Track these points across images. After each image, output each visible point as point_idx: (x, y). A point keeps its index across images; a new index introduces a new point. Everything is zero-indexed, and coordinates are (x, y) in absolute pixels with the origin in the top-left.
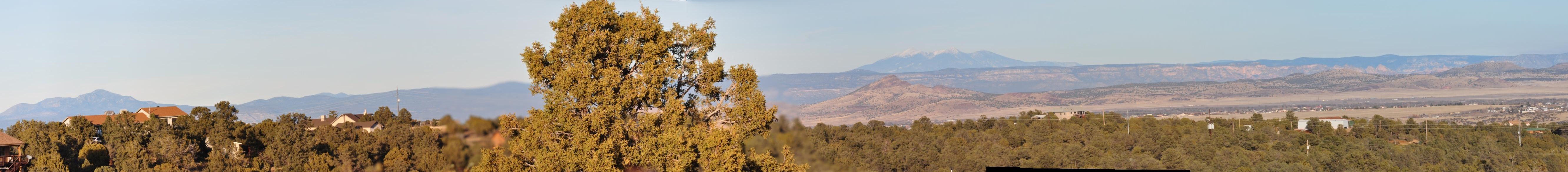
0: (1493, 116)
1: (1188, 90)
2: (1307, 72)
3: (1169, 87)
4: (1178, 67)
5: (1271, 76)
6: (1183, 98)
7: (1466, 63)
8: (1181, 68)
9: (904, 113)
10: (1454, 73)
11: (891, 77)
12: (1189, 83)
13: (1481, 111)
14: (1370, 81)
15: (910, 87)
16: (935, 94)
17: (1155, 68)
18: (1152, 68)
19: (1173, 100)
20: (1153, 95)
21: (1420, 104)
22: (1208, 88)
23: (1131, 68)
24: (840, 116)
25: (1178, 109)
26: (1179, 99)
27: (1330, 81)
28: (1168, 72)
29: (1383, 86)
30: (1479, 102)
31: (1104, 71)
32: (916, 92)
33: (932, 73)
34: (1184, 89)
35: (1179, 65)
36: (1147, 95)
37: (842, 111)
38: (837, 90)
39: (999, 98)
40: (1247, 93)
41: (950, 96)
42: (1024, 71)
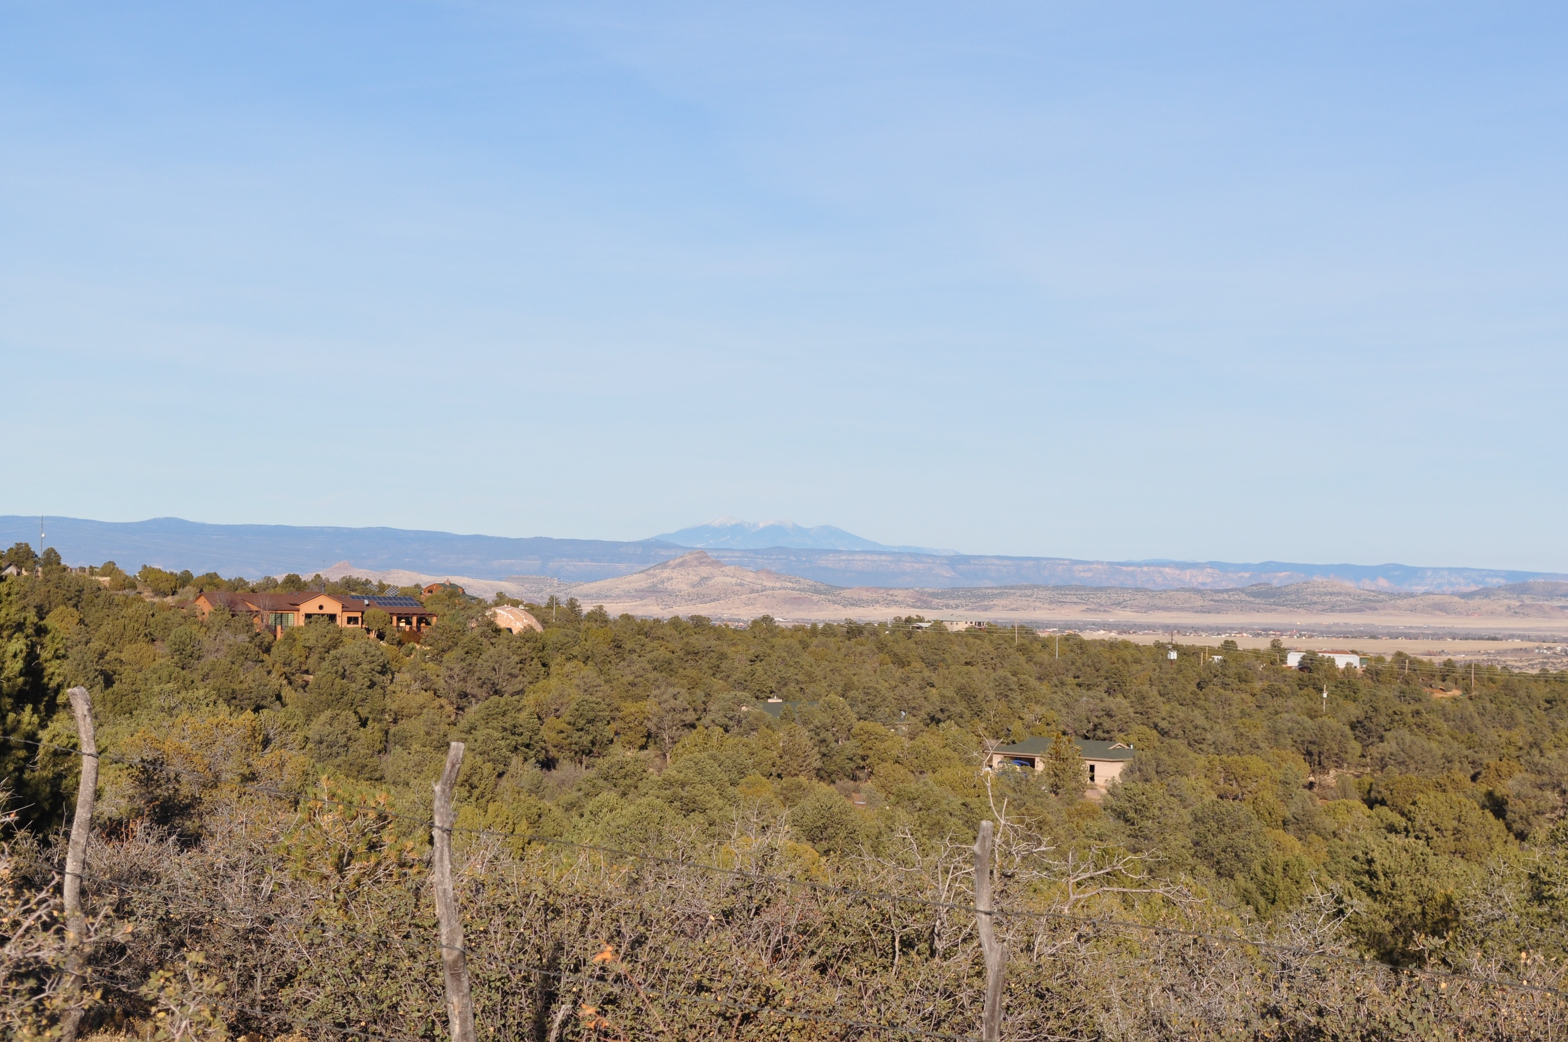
0: (1544, 658)
1: (1109, 598)
2: (1275, 583)
3: (1082, 593)
4: (1095, 566)
5: (1224, 585)
6: (1102, 609)
7: (1502, 582)
8: (1100, 567)
9: (713, 604)
10: (1486, 593)
11: (698, 553)
12: (1109, 588)
13: (1526, 650)
14: (1365, 600)
15: (723, 568)
16: (759, 582)
17: (1064, 564)
18: (1060, 564)
19: (1088, 610)
20: (1060, 602)
21: (1437, 636)
22: (1137, 597)
23: (1031, 563)
24: (624, 602)
25: (1094, 624)
26: (1095, 610)
27: (1309, 597)
28: (1081, 571)
29: (1384, 608)
30: (1523, 638)
31: (993, 564)
32: (732, 577)
33: (756, 552)
34: (1104, 596)
35: (1098, 563)
36: (1051, 602)
37: (628, 595)
38: (622, 566)
39: (846, 593)
40: (1193, 607)
41: (778, 585)
42: (883, 558)
